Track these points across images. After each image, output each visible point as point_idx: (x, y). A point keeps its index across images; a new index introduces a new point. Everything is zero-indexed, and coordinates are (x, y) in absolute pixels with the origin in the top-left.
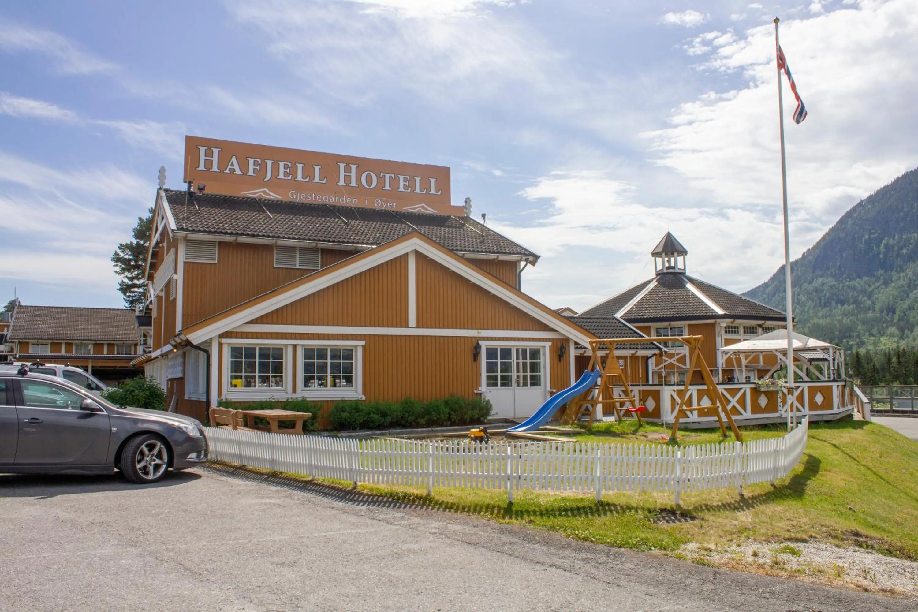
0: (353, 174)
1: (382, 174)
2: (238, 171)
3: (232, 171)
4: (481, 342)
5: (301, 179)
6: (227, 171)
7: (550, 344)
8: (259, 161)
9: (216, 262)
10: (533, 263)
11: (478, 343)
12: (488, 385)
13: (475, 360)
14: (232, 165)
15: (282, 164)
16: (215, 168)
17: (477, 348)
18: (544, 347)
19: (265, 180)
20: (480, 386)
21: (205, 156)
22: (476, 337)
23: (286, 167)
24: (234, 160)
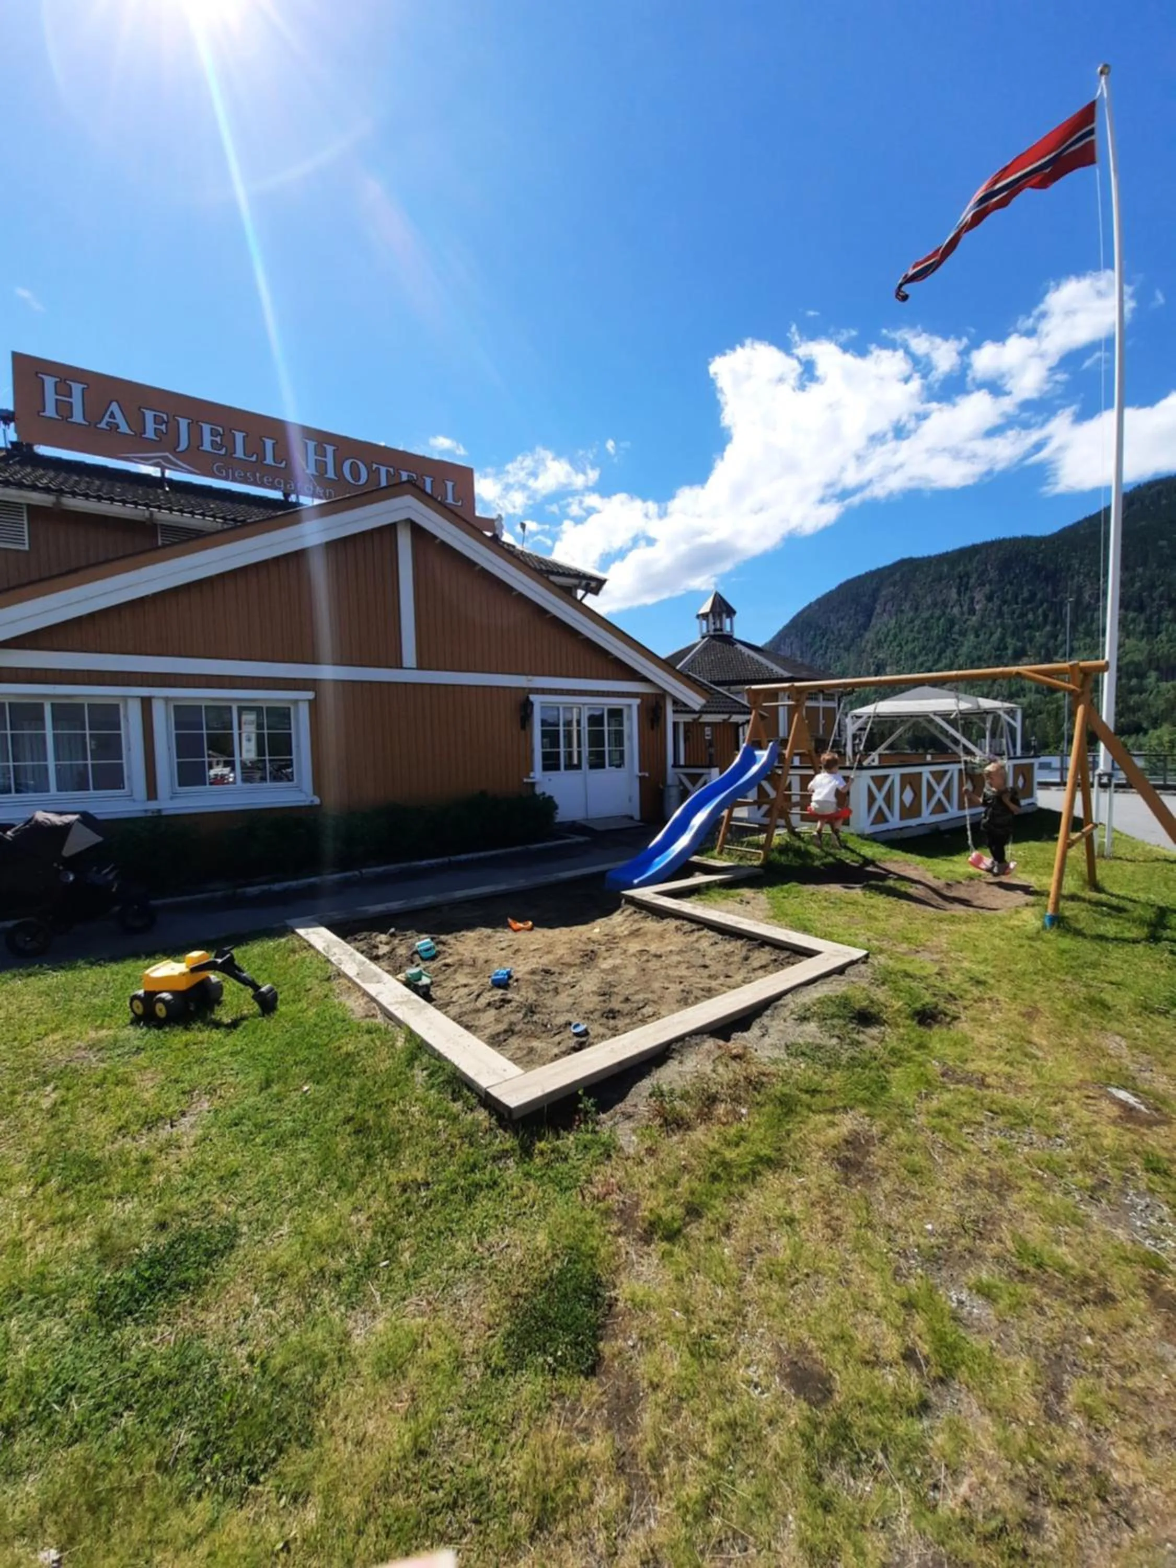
0: (330, 460)
1: (375, 466)
2: (124, 428)
3: (114, 427)
4: (533, 698)
5: (242, 456)
6: (103, 425)
7: (636, 702)
8: (165, 417)
9: (26, 547)
10: (596, 591)
11: (528, 698)
12: (546, 768)
13: (523, 727)
14: (112, 416)
15: (206, 428)
16: (78, 416)
17: (527, 707)
18: (630, 706)
19: (178, 450)
20: (532, 770)
21: (56, 393)
22: (524, 689)
23: (214, 433)
24: (114, 407)
